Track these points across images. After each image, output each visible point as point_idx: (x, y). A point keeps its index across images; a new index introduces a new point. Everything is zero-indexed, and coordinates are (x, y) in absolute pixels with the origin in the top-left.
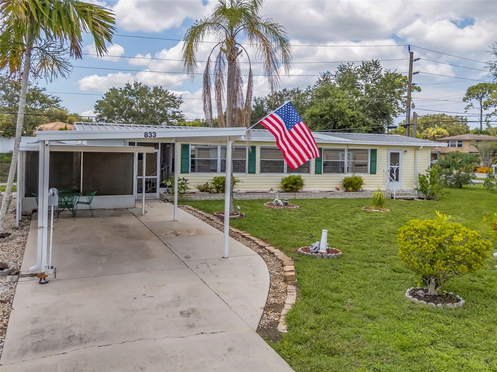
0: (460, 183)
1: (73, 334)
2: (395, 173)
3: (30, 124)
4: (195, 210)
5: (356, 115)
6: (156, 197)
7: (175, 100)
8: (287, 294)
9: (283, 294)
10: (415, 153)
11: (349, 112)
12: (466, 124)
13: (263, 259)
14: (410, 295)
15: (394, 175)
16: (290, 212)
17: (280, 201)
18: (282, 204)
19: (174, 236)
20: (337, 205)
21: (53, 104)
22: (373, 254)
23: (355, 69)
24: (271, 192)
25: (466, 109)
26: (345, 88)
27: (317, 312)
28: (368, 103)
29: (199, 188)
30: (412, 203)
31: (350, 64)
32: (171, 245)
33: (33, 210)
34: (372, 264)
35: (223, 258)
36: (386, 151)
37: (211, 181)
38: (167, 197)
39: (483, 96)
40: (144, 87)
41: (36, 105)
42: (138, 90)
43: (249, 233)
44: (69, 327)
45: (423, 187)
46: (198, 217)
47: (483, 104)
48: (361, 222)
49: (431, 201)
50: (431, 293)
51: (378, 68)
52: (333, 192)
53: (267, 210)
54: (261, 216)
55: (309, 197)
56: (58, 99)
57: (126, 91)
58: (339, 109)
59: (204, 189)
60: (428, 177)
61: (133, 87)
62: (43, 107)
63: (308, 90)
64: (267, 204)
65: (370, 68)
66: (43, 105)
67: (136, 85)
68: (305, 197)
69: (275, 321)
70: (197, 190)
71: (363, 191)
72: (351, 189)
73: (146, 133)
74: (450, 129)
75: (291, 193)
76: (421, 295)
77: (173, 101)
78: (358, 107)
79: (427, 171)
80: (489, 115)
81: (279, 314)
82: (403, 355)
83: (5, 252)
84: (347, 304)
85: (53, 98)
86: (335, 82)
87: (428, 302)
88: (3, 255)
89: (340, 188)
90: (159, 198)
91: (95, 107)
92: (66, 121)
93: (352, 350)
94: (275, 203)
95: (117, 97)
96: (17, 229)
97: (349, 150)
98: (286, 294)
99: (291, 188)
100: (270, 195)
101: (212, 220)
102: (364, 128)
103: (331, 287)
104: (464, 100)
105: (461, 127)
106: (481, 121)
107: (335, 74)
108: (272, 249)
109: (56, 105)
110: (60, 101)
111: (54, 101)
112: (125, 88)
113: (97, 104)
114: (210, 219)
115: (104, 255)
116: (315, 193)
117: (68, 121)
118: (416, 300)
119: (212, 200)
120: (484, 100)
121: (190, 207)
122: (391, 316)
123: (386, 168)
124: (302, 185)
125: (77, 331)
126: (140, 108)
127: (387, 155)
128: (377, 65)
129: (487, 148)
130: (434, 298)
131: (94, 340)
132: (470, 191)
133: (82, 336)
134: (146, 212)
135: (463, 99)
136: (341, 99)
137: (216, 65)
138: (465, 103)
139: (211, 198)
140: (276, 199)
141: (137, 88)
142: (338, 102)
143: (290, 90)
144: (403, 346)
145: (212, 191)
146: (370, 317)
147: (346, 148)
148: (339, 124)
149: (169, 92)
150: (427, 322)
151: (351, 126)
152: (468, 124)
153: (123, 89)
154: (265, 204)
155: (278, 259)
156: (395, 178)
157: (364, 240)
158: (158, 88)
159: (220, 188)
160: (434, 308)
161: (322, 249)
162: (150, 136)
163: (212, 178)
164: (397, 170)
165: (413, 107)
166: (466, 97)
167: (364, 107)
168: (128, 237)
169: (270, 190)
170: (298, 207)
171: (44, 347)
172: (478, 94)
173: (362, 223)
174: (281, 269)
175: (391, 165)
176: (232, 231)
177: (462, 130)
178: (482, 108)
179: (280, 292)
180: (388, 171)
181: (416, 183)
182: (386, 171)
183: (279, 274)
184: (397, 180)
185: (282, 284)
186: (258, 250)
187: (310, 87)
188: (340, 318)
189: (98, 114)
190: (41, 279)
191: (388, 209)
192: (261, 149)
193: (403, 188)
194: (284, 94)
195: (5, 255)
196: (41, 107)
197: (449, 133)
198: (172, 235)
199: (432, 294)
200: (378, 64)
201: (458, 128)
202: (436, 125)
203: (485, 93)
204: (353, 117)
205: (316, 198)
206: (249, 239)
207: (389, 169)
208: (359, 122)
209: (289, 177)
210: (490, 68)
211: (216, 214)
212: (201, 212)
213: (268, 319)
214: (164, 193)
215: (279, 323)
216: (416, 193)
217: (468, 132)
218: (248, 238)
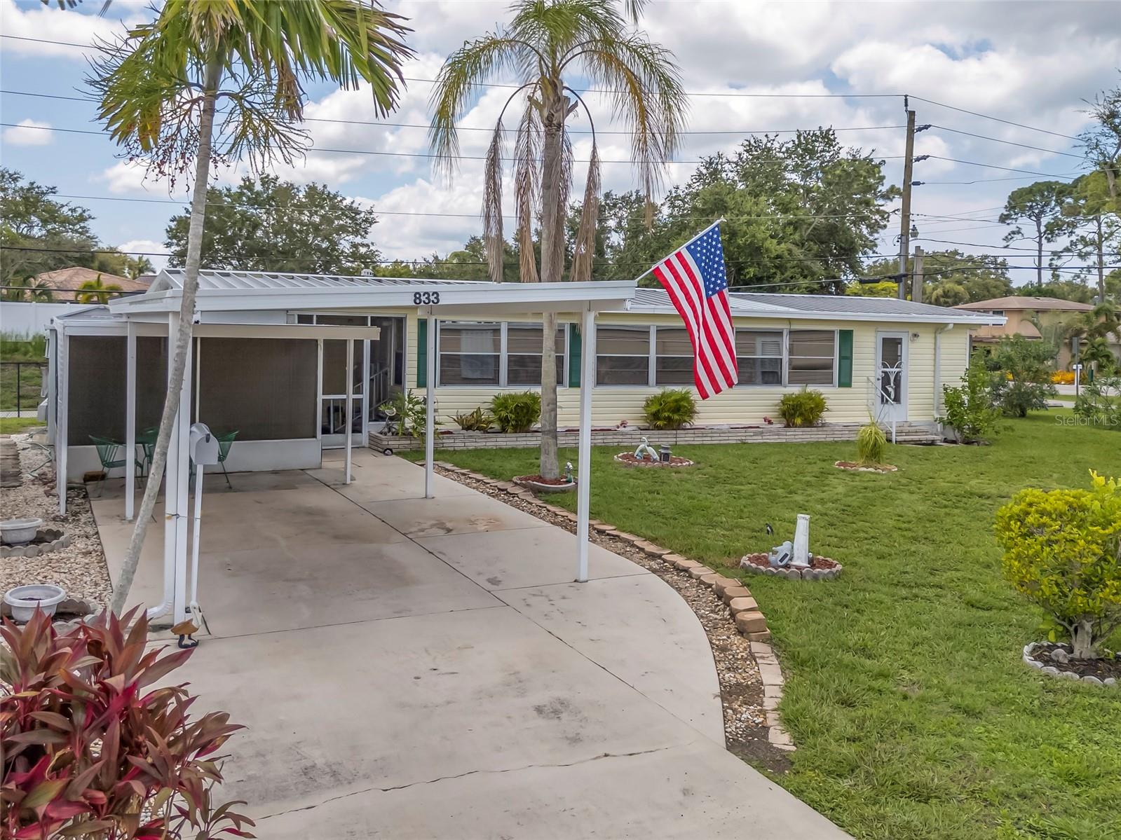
0: (1020, 406)
1: (311, 764)
2: (892, 384)
3: (17, 272)
4: (463, 471)
5: (786, 253)
6: (361, 443)
7: (358, 217)
8: (756, 663)
9: (748, 662)
10: (935, 338)
11: (771, 244)
12: (1003, 274)
13: (667, 582)
14: (1035, 660)
15: (891, 388)
16: (679, 475)
17: (651, 450)
18: (656, 457)
19: (442, 532)
20: (774, 458)
21: (74, 225)
22: (908, 569)
23: (781, 149)
24: (621, 429)
25: (1006, 239)
26: (761, 191)
27: (847, 703)
28: (810, 224)
29: (460, 421)
30: (936, 453)
31: (771, 136)
32: (444, 554)
33: (85, 475)
34: (915, 591)
35: (575, 581)
36: (874, 334)
37: (487, 406)
38: (390, 443)
39: (1042, 212)
40: (285, 186)
41: (31, 227)
42: (270, 192)
43: (612, 525)
44: (294, 748)
45: (955, 416)
46: (476, 488)
47: (1043, 229)
48: (846, 495)
49: (975, 447)
50: (1081, 653)
51: (832, 145)
52: (758, 427)
53: (624, 470)
54: (620, 485)
55: (707, 441)
56: (86, 214)
57: (242, 194)
58: (750, 240)
59: (472, 424)
60: (965, 393)
61: (258, 187)
62: (48, 231)
63: (674, 195)
64: (622, 457)
65: (814, 147)
66: (49, 227)
67: (265, 181)
68: (698, 441)
69: (757, 724)
70: (455, 427)
71: (824, 425)
72: (798, 421)
73: (418, 293)
74: (971, 284)
75: (668, 432)
76: (1061, 659)
77: (352, 219)
78: (791, 234)
79: (964, 380)
80: (1057, 254)
81: (759, 708)
82: (1078, 795)
83: (63, 575)
84: (905, 684)
85: (73, 210)
86: (736, 178)
87: (1082, 674)
88: (62, 581)
89: (773, 420)
90: (367, 445)
91: (168, 232)
92: (92, 265)
93: (964, 787)
94: (640, 454)
95: (221, 209)
96: (65, 520)
97: (791, 332)
98: (754, 663)
99: (669, 419)
100: (621, 437)
101: (514, 495)
102: (804, 283)
103: (851, 644)
104: (1003, 219)
105: (993, 281)
106: (1039, 268)
107: (735, 160)
108: (681, 561)
109: (81, 228)
110: (90, 217)
111: (76, 219)
112: (241, 187)
113: (173, 225)
114: (508, 493)
115: (300, 580)
116: (721, 432)
117: (96, 264)
118: (1053, 670)
119: (492, 449)
120: (1045, 220)
121: (449, 466)
122: (1013, 708)
123: (872, 373)
124: (691, 412)
125: (317, 756)
126: (276, 234)
127: (876, 343)
128: (829, 139)
129: (1060, 327)
130: (1091, 664)
131: (366, 777)
132: (1047, 425)
133: (334, 768)
134: (353, 479)
135: (1001, 217)
136: (754, 217)
137: (519, 137)
138: (1004, 226)
139: (488, 444)
140: (642, 446)
141: (268, 189)
142: (749, 223)
143: (620, 195)
144: (1072, 774)
145: (492, 428)
146: (969, 712)
147: (785, 327)
148: (748, 273)
149: (344, 199)
150: (1099, 720)
151: (774, 278)
152: (1010, 274)
153: (234, 190)
154: (615, 457)
155: (702, 582)
156: (893, 397)
157: (872, 537)
158: (316, 188)
159: (508, 422)
160: (1100, 689)
161: (798, 558)
162: (427, 301)
163: (490, 399)
164: (898, 376)
165: (915, 234)
166: (1006, 213)
167: (801, 236)
168: (336, 537)
169: (619, 424)
170: (692, 463)
171: (256, 795)
172: (1031, 206)
173: (849, 498)
174: (718, 605)
175: (885, 366)
176: (570, 521)
177: (995, 287)
178: (1040, 237)
179: (738, 659)
180: (878, 379)
181: (938, 408)
182: (872, 379)
183: (718, 617)
184: (897, 399)
185: (736, 639)
186: (646, 562)
187: (678, 188)
188: (905, 716)
189: (174, 248)
190: (182, 637)
191: (893, 466)
192: (598, 330)
193: (910, 419)
194: (608, 205)
195: (67, 582)
196: (44, 232)
197: (970, 293)
198: (434, 530)
199: (1085, 655)
200: (832, 137)
201: (986, 283)
202: (939, 276)
203: (1047, 204)
204: (778, 257)
205: (722, 442)
206: (615, 538)
207: (880, 375)
208: (793, 270)
209: (663, 395)
210: (1086, 149)
211: (519, 482)
212: (479, 477)
213: (740, 720)
214: (381, 433)
215: (769, 728)
216: (939, 430)
217: (1009, 292)
218: (613, 535)
